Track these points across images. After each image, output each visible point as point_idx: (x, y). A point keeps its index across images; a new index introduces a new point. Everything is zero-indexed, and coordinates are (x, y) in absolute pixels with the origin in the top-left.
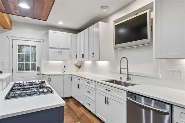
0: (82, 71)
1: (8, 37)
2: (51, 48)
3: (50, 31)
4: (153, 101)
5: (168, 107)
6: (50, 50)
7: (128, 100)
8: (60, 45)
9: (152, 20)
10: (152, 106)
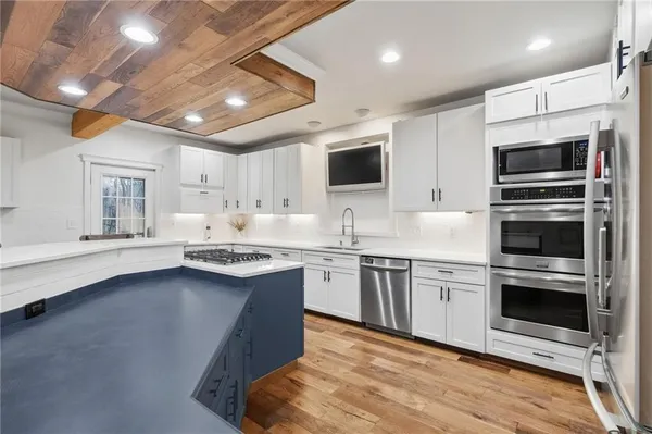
0: (247, 236)
1: (81, 156)
2: (185, 185)
3: (184, 147)
4: (387, 261)
5: (408, 262)
6: (181, 188)
7: (362, 267)
8: (204, 178)
9: (387, 155)
10: (387, 264)
